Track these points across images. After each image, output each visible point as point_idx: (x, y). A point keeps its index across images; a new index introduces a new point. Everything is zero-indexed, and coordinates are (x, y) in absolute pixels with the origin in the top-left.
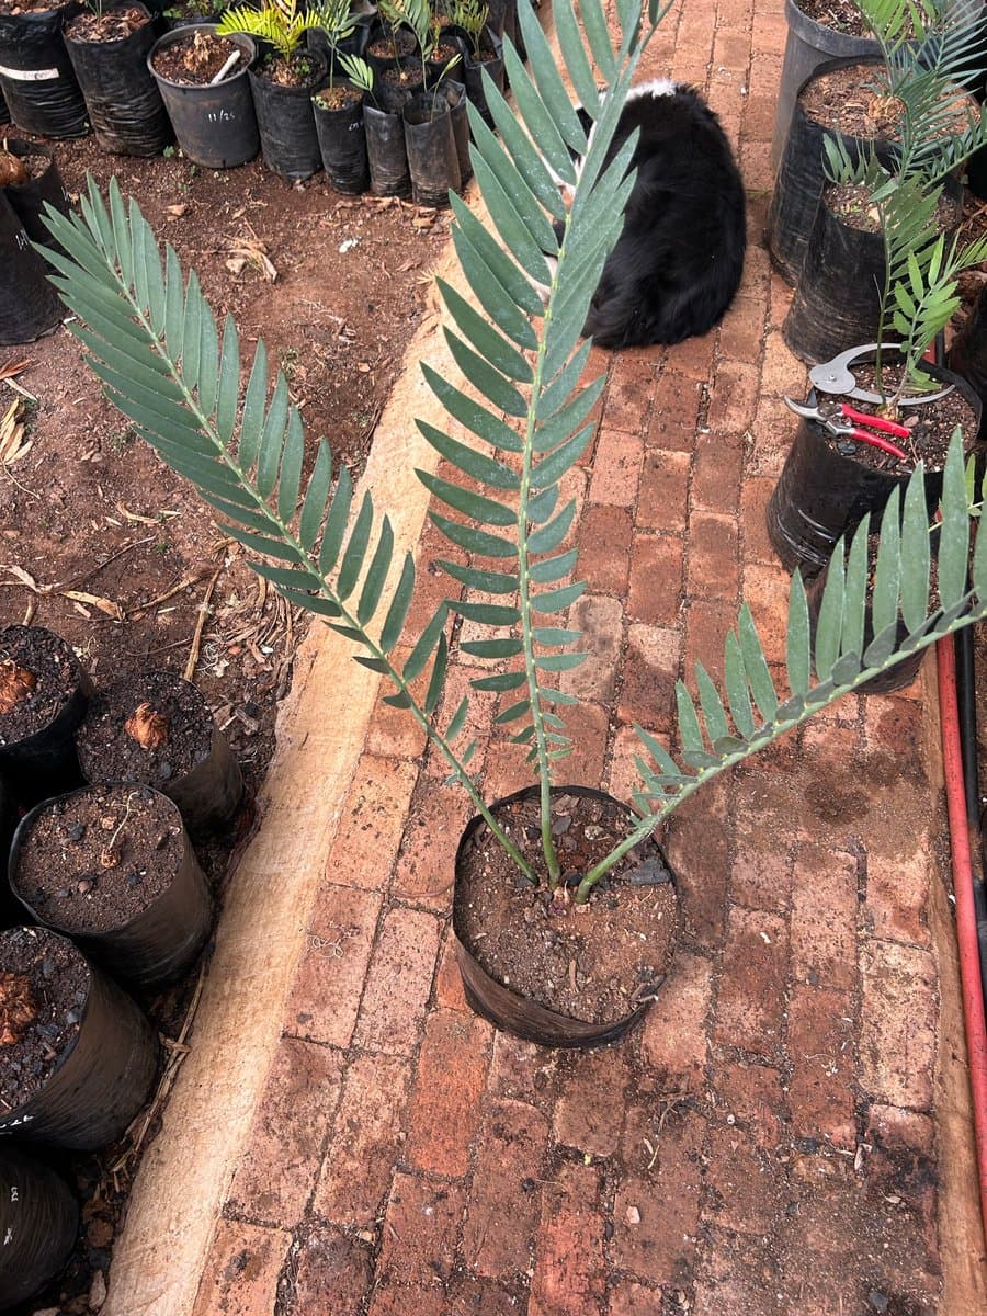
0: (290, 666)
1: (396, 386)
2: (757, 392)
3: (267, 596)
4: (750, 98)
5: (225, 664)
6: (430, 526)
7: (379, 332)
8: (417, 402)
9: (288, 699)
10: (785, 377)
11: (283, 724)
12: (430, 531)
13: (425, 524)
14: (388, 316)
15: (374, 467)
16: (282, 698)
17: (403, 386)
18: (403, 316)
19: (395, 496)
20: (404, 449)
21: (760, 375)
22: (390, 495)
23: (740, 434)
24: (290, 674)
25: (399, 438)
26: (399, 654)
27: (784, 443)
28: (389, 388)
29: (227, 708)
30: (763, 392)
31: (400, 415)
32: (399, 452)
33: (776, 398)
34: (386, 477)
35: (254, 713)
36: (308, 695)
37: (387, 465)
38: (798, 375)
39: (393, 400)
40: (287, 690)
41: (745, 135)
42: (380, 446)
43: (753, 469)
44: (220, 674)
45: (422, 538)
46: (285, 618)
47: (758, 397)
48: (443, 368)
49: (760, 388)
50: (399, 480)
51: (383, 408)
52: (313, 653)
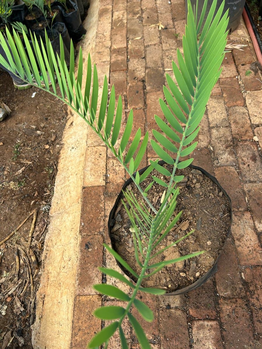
0: (35, 304)
1: (61, 152)
2: (209, 126)
3: (20, 266)
4: (172, 4)
5: (5, 307)
6: (83, 224)
7: (51, 129)
8: (70, 159)
9: (35, 323)
10: (218, 117)
11: (35, 339)
12: (83, 226)
13: (81, 224)
14: (54, 121)
15: (57, 192)
16: (33, 323)
17: (64, 151)
18: (59, 120)
19: (67, 207)
20: (67, 183)
21: (208, 118)
22: (65, 207)
23: (206, 147)
24: (35, 308)
25: (65, 177)
26: (79, 301)
27: (227, 148)
28: (59, 153)
29: (9, 333)
30: (211, 126)
31: (64, 165)
32: (65, 184)
33: (217, 127)
34: (62, 198)
35: (21, 333)
36: (43, 321)
37: (62, 191)
38: (223, 115)
39: (61, 158)
40: (34, 318)
41: (175, 19)
42: (58, 182)
43: (217, 164)
44: (4, 314)
45: (80, 231)
46: (30, 277)
47: (210, 128)
48: (77, 142)
49: (209, 124)
50: (67, 199)
51: (58, 163)
52: (43, 296)
